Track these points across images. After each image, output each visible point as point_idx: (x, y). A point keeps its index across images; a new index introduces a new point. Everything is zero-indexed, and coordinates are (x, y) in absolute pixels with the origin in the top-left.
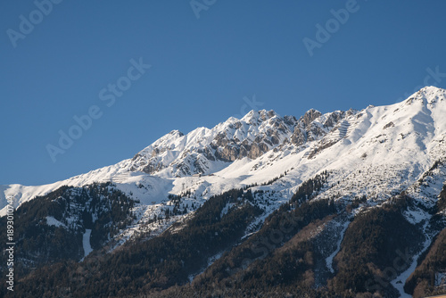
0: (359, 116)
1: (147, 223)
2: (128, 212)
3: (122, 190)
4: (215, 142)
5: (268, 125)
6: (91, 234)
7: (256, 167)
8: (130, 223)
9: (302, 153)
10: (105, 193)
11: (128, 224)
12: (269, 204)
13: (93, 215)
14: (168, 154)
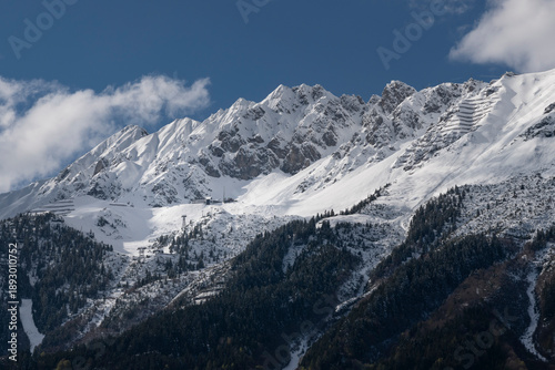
0: (490, 92)
1: (136, 286)
2: (95, 267)
3: (77, 227)
4: (217, 143)
5: (313, 111)
6: (34, 307)
7: (303, 187)
8: (103, 287)
9: (392, 159)
10: (45, 233)
11: (100, 288)
12: (365, 248)
13: (30, 275)
14: (129, 169)
